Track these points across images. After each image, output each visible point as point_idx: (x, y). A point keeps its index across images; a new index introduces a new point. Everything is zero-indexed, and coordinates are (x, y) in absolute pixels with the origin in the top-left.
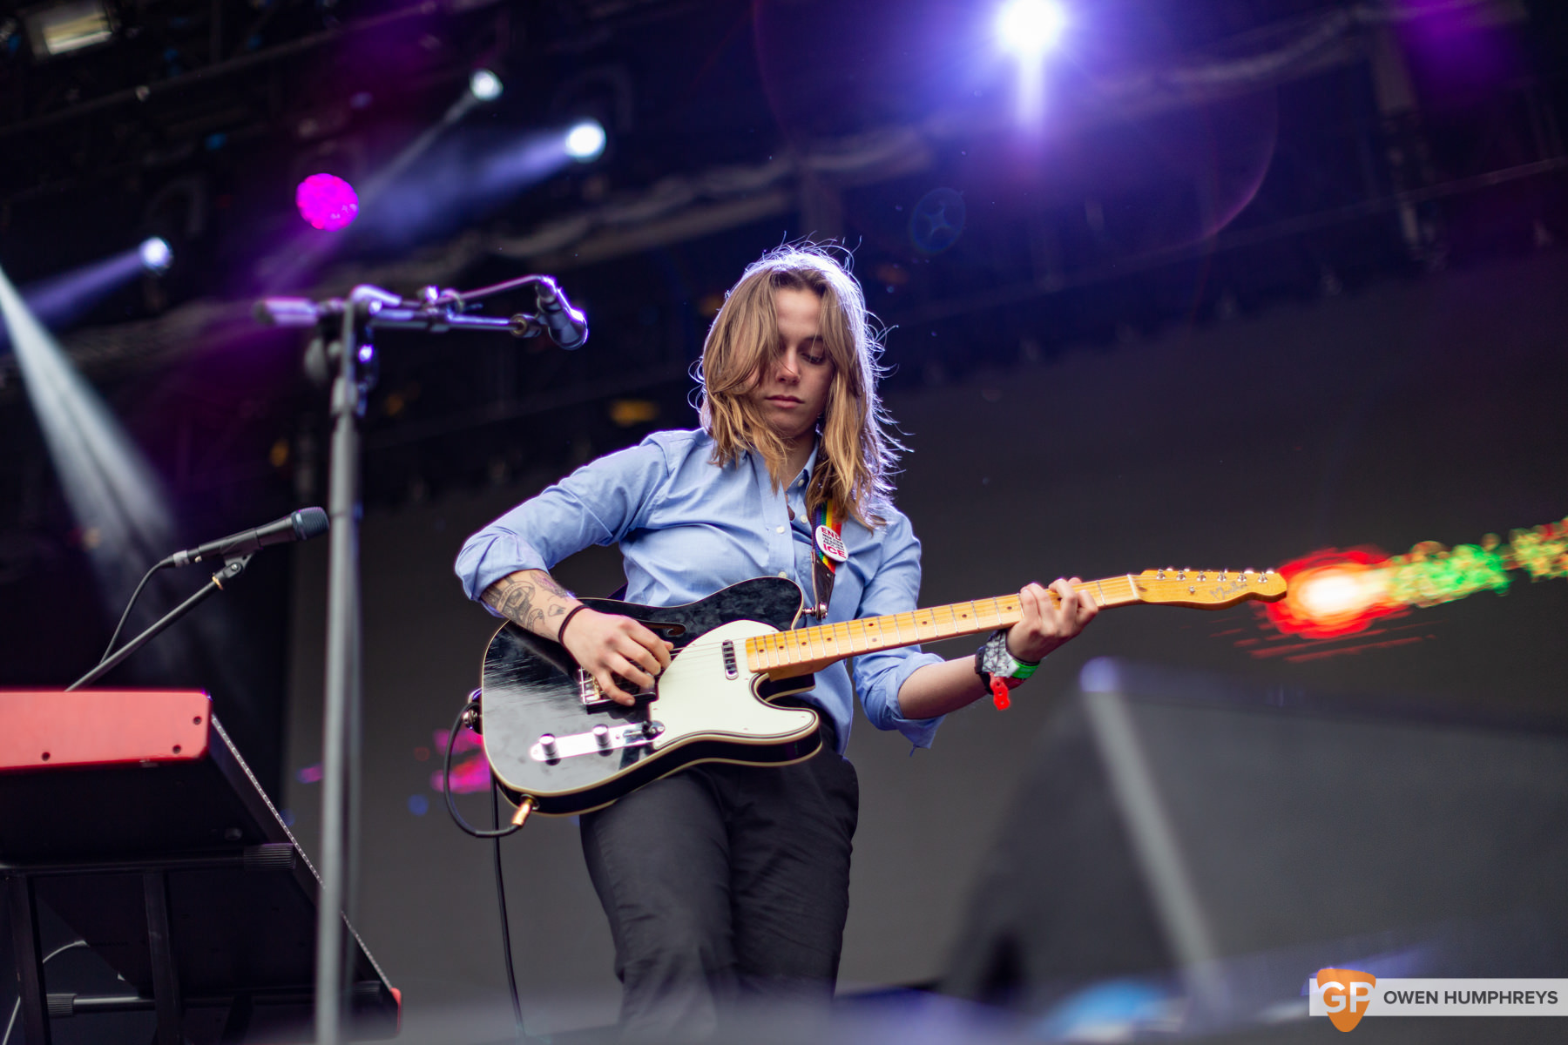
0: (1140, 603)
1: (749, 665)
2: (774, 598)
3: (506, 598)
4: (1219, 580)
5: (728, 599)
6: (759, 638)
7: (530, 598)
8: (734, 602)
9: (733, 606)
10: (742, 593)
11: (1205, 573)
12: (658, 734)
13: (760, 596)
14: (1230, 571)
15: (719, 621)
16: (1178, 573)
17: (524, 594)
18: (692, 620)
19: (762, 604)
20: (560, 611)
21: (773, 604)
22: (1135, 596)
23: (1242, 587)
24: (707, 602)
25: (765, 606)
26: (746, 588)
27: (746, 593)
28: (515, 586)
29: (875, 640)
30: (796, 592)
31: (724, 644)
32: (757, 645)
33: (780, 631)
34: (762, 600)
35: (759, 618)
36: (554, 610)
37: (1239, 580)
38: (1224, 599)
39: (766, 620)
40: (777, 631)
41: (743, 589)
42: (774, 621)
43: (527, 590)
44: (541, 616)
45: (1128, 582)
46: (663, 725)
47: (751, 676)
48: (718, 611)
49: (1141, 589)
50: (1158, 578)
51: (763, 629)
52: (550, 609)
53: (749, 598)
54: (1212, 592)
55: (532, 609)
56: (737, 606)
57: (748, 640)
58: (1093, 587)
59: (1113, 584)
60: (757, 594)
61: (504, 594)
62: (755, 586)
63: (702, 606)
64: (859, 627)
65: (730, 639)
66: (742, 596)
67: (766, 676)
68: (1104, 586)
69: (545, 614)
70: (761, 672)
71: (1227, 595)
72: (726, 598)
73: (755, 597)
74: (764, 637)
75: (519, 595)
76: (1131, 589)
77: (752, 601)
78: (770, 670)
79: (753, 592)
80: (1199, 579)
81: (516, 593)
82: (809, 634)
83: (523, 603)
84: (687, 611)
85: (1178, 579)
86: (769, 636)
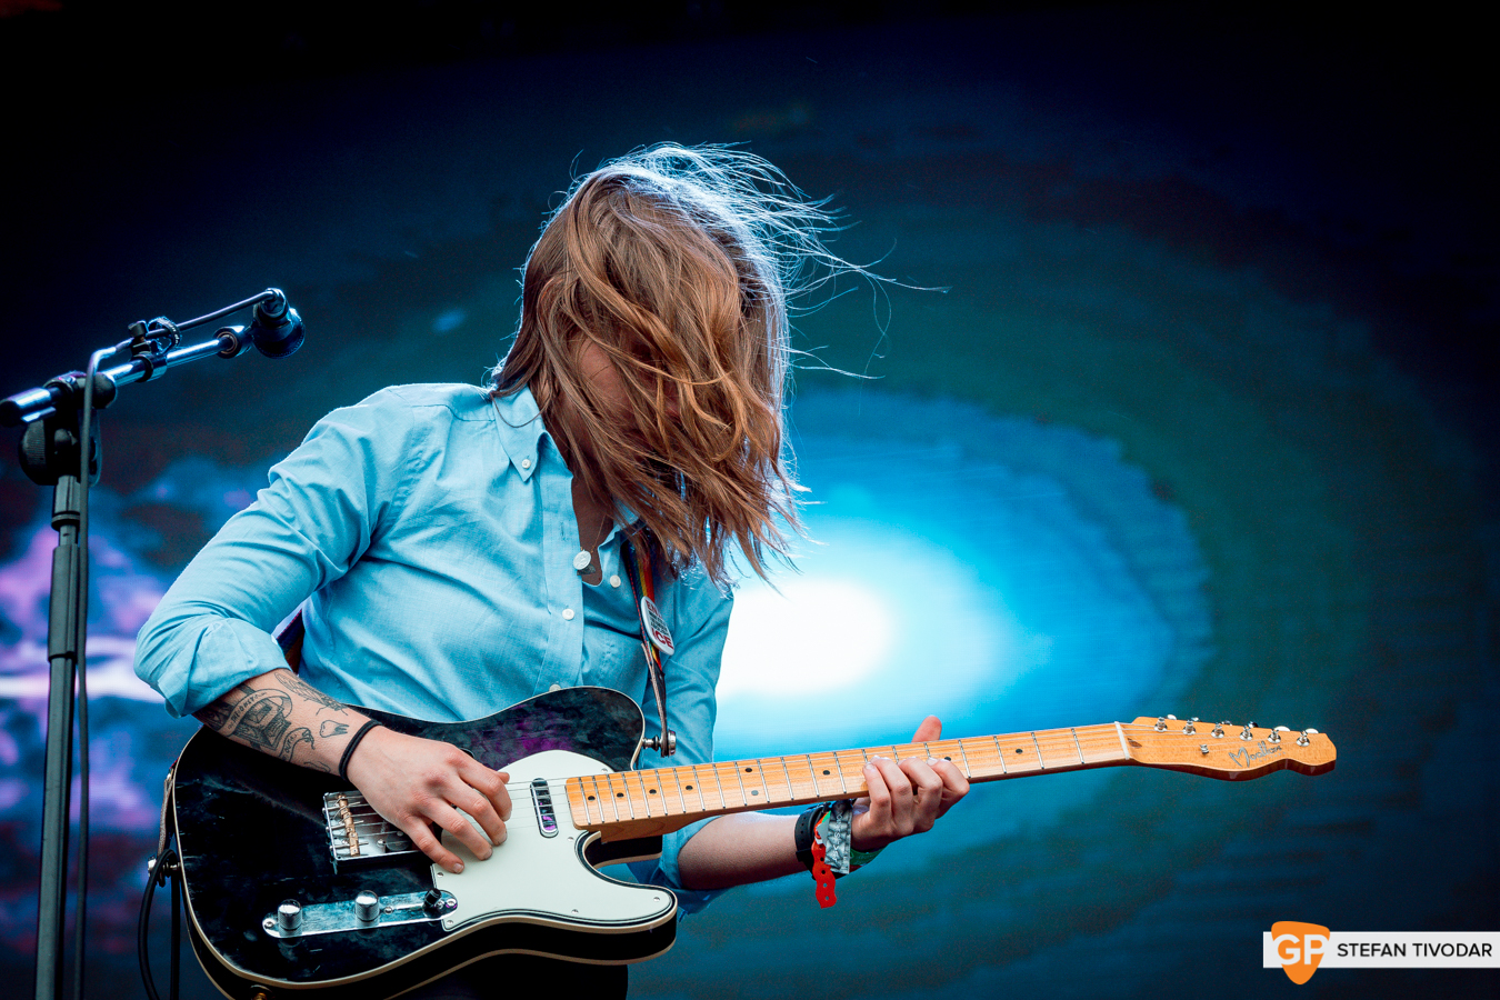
0: (1131, 763)
1: (573, 818)
2: (602, 720)
3: (242, 715)
4: (1242, 737)
5: (534, 717)
6: (587, 778)
7: (285, 712)
8: (542, 722)
9: (541, 728)
10: (554, 709)
11: (1222, 727)
12: (447, 909)
13: (581, 716)
14: (1256, 725)
15: (523, 749)
16: (1186, 723)
17: (275, 708)
18: (482, 745)
19: (585, 728)
20: (340, 730)
21: (601, 728)
22: (1125, 753)
23: (1274, 750)
24: (502, 718)
25: (588, 731)
26: (559, 702)
27: (559, 710)
28: (258, 697)
29: (755, 793)
30: (633, 712)
31: (535, 784)
32: (581, 788)
33: (615, 771)
34: (583, 721)
35: (582, 749)
36: (330, 728)
37: (1270, 740)
38: (1248, 766)
39: (592, 751)
40: (610, 771)
41: (554, 703)
42: (604, 754)
43: (279, 702)
44: (308, 737)
45: (1116, 732)
46: (453, 898)
47: (577, 834)
48: (519, 733)
49: (1134, 744)
50: (1156, 729)
51: (590, 766)
52: (323, 726)
53: (565, 717)
54: (1232, 755)
55: (290, 729)
56: (548, 728)
57: (570, 780)
58: (1067, 737)
59: (1094, 734)
60: (575, 712)
61: (237, 709)
62: (573, 698)
63: (496, 723)
64: (732, 772)
65: (545, 778)
66: (555, 714)
67: (598, 834)
68: (1081, 735)
69: (315, 734)
70: (591, 829)
71: (1252, 760)
72: (529, 715)
73: (573, 717)
74: (594, 778)
75: (268, 709)
76: (1119, 744)
77: (570, 722)
78: (603, 827)
79: (570, 708)
80: (1214, 735)
81: (259, 707)
82: (658, 778)
83: (275, 719)
84: (474, 731)
85: (1185, 732)
86: (601, 777)
